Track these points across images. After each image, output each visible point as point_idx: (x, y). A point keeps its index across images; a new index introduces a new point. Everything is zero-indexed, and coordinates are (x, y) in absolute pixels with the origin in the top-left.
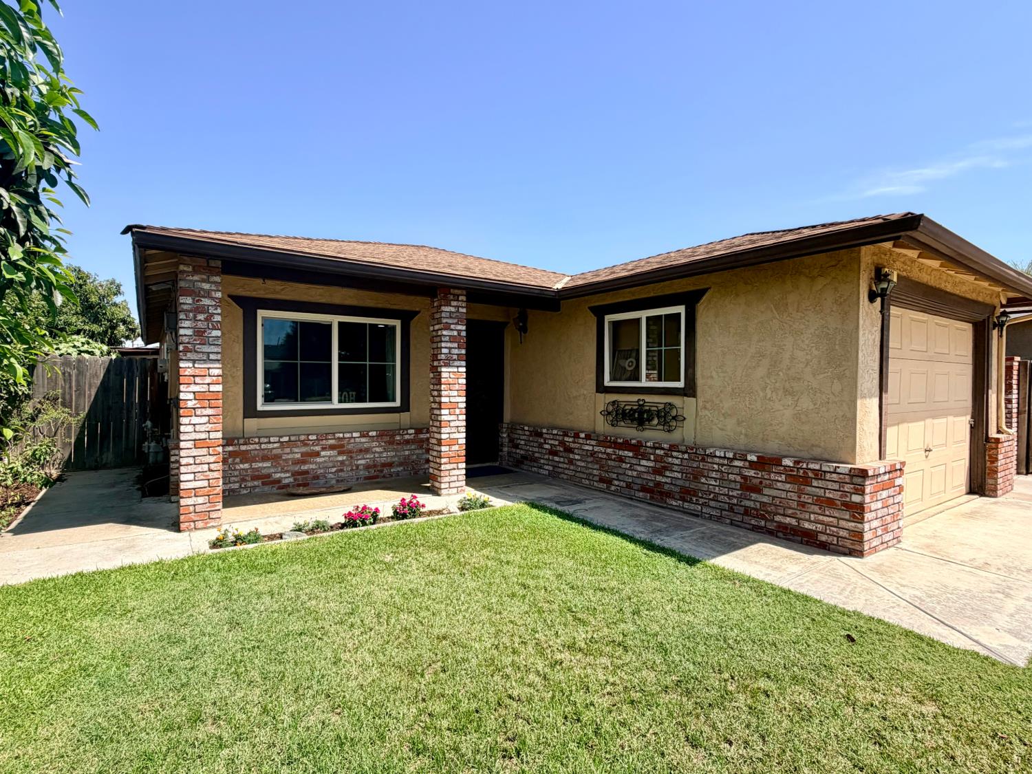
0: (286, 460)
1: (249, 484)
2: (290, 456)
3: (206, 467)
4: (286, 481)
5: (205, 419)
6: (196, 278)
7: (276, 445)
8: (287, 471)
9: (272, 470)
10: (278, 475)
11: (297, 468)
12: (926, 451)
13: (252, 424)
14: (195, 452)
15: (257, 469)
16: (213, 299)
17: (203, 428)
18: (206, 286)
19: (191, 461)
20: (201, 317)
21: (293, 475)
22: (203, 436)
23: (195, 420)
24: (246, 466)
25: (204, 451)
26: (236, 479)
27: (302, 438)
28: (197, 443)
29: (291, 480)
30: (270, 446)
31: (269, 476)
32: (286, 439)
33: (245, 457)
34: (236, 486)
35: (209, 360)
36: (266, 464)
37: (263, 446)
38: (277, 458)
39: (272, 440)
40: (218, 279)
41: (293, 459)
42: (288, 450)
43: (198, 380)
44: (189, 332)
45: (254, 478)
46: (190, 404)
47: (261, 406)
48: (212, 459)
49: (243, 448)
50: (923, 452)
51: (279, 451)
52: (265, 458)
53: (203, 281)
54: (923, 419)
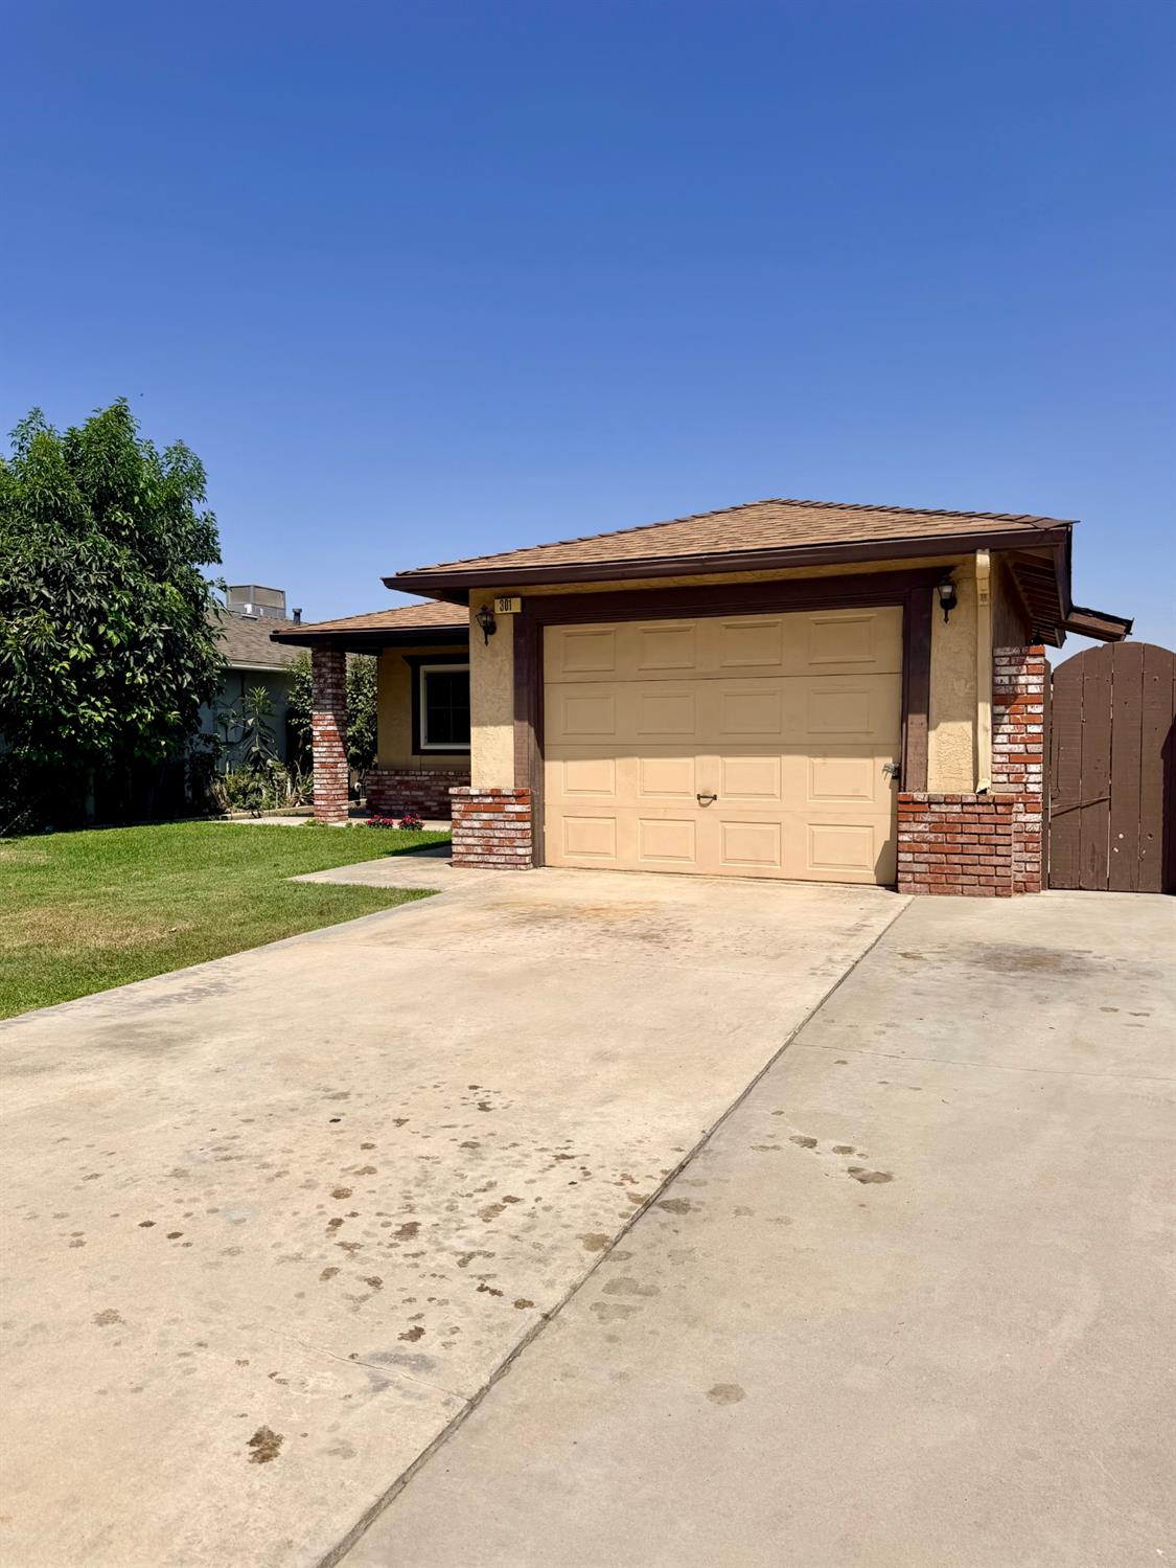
0: (435, 791)
1: (410, 808)
2: (437, 788)
3: (325, 781)
4: (434, 809)
5: (324, 749)
6: (319, 655)
7: (427, 778)
8: (434, 801)
9: (424, 799)
10: (429, 803)
11: (441, 798)
12: (699, 797)
13: (417, 758)
14: (320, 771)
15: (416, 796)
16: (327, 668)
17: (324, 755)
18: (323, 660)
19: (318, 776)
20: (322, 681)
21: (438, 805)
22: (324, 760)
23: (320, 749)
24: (408, 793)
25: (323, 770)
26: (401, 802)
27: (444, 773)
28: (323, 765)
29: (437, 808)
30: (423, 778)
31: (422, 803)
32: (432, 773)
33: (406, 785)
34: (402, 808)
35: (326, 710)
36: (421, 793)
37: (418, 778)
38: (428, 788)
39: (424, 773)
40: (329, 654)
41: (439, 791)
42: (435, 783)
43: (321, 723)
44: (316, 691)
45: (414, 803)
46: (318, 739)
47: (422, 747)
48: (328, 776)
49: (406, 778)
50: (695, 798)
51: (428, 783)
52: (420, 788)
53: (322, 656)
54: (692, 755)
